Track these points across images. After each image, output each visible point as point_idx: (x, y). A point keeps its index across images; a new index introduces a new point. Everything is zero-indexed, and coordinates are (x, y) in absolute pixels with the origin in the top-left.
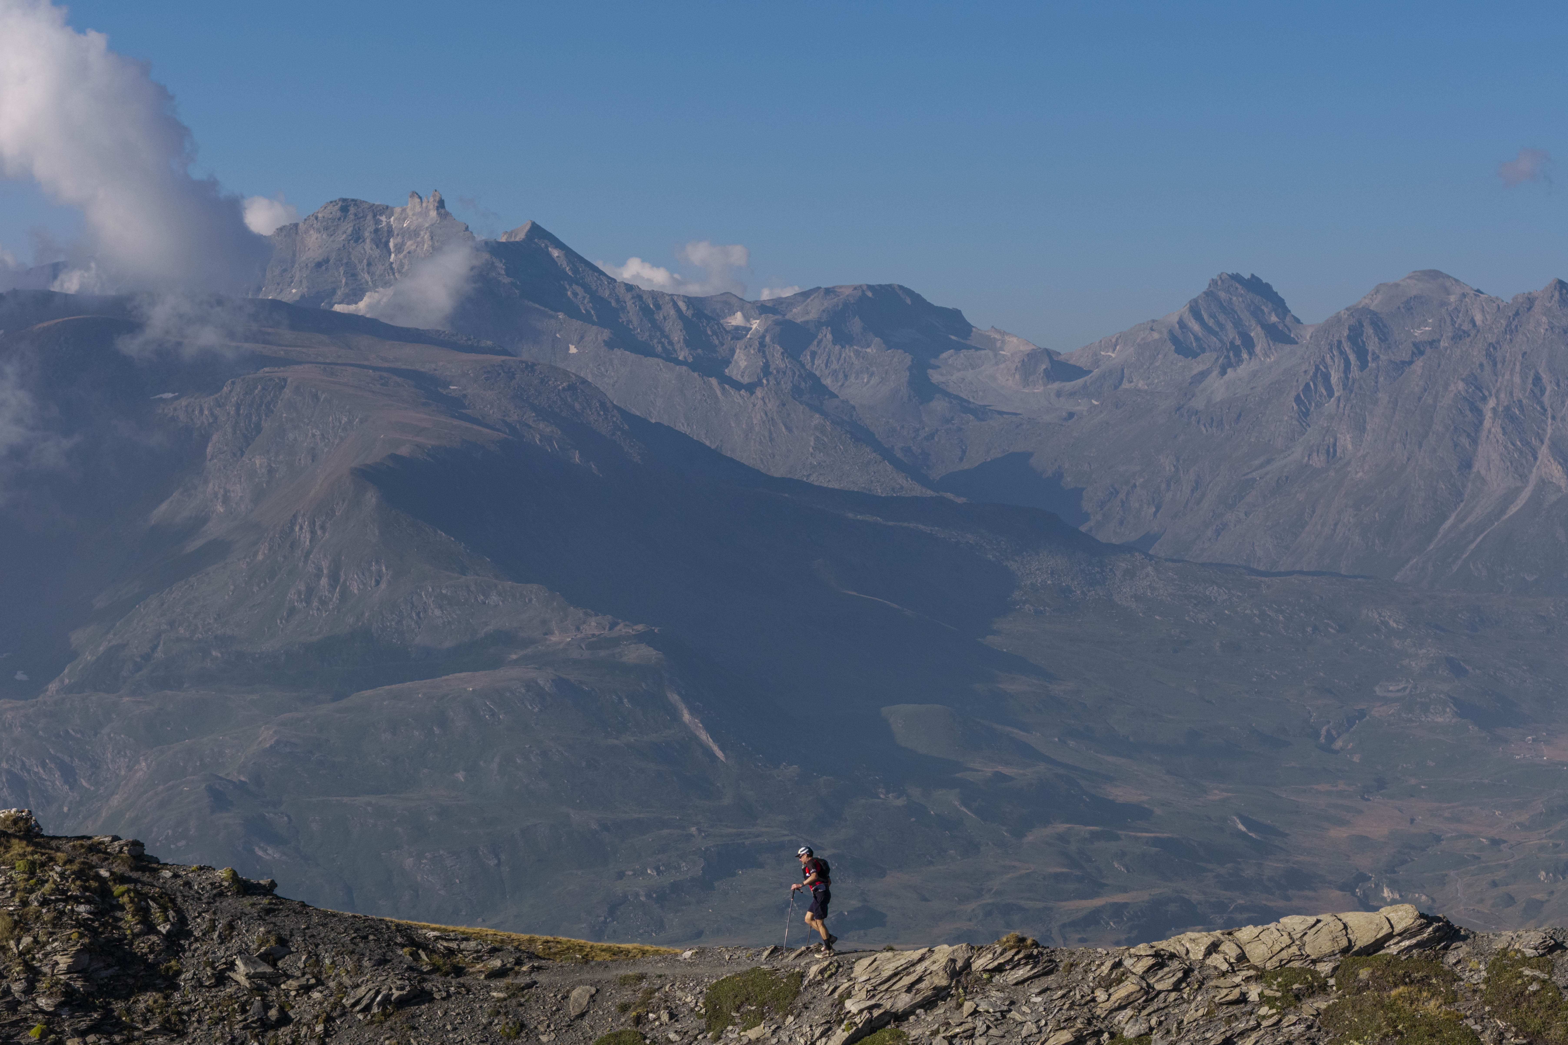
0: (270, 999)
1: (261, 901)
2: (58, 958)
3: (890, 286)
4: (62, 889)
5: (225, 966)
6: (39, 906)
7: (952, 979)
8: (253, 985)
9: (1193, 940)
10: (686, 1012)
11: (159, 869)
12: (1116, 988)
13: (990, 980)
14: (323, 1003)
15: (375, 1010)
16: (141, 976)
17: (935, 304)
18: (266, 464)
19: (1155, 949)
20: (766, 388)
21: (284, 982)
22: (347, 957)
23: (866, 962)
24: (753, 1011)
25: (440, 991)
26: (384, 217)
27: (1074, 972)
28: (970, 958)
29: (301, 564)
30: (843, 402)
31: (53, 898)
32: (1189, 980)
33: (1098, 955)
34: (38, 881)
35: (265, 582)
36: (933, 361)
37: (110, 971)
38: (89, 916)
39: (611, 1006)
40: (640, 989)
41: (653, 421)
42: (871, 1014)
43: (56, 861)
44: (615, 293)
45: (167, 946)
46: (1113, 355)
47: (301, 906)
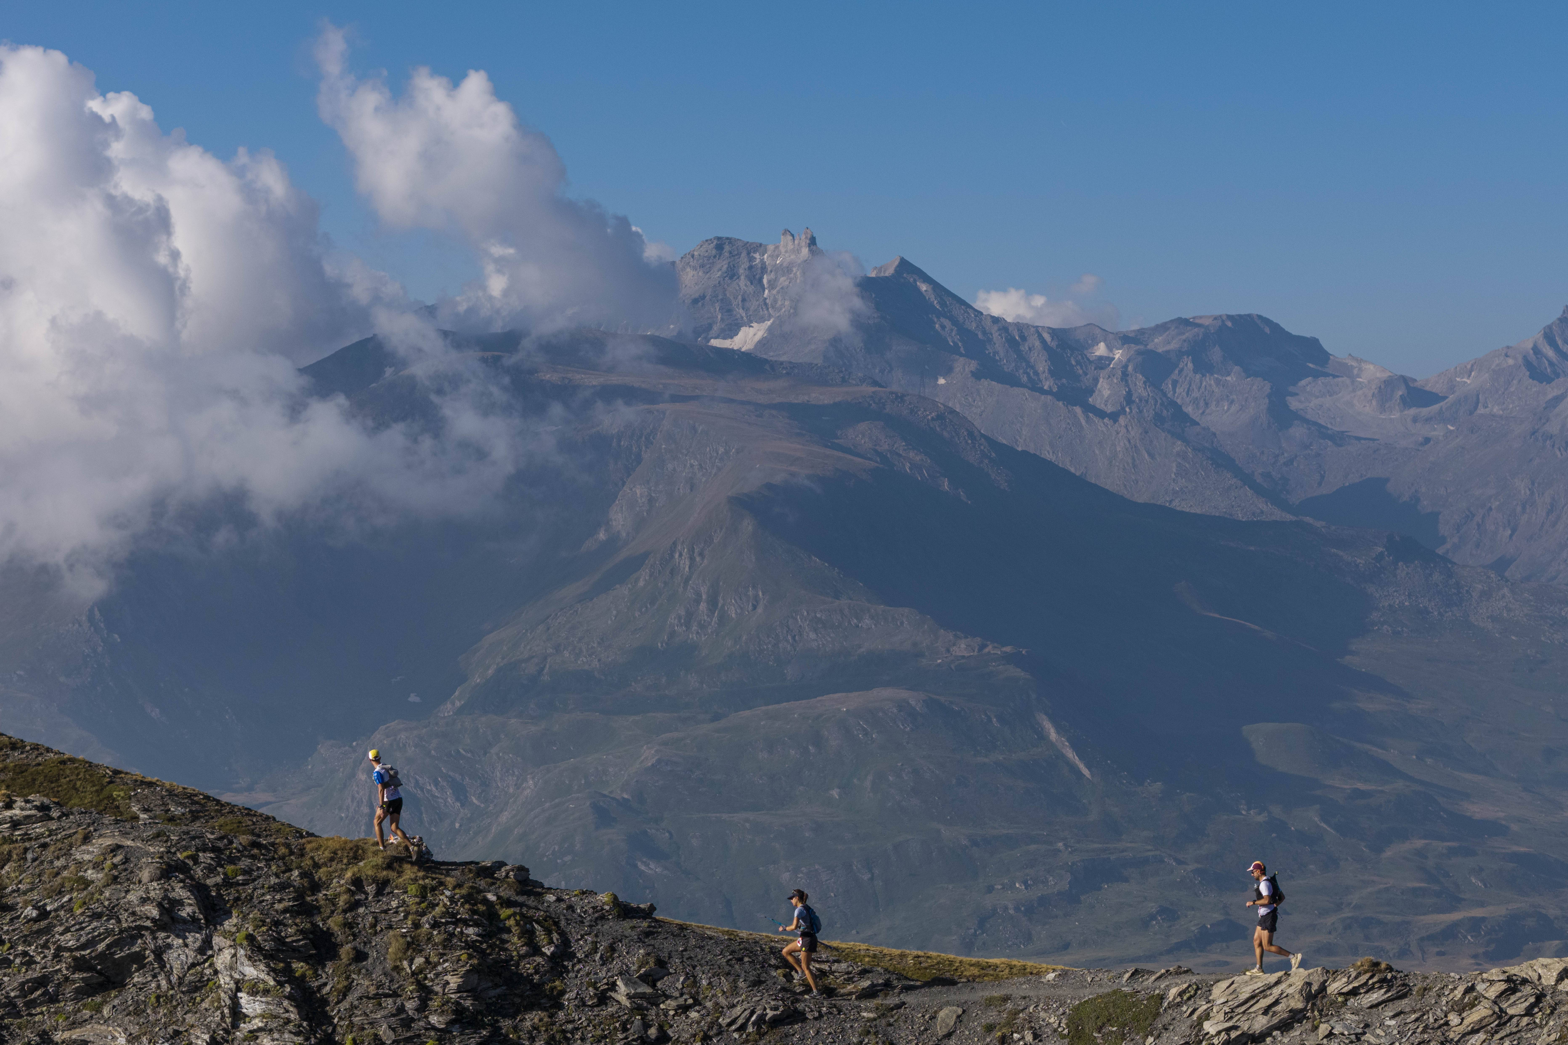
0: (650, 1018)
1: (640, 924)
2: (448, 978)
3: (1249, 315)
4: (452, 912)
5: (606, 987)
6: (431, 928)
7: (1308, 1003)
8: (633, 1004)
9: (1545, 966)
10: (1050, 1033)
11: (543, 894)
12: (1469, 1012)
13: (1345, 1003)
14: (700, 1022)
15: (750, 1029)
16: (527, 996)
17: (1294, 333)
18: (646, 493)
19: (1507, 974)
20: (1129, 416)
21: (663, 1002)
22: (723, 978)
23: (1224, 984)
24: (1114, 1032)
25: (812, 1011)
26: (758, 254)
27: (1428, 996)
28: (1326, 981)
29: (681, 590)
30: (1204, 429)
31: (443, 920)
32: (1541, 1005)
33: (1451, 980)
34: (429, 904)
35: (647, 607)
36: (1291, 389)
37: (498, 991)
38: (478, 938)
39: (977, 1025)
40: (1005, 1010)
41: (1020, 449)
42: (1229, 1035)
43: (446, 886)
44: (982, 326)
45: (552, 967)
46: (1469, 382)
47: (679, 929)
